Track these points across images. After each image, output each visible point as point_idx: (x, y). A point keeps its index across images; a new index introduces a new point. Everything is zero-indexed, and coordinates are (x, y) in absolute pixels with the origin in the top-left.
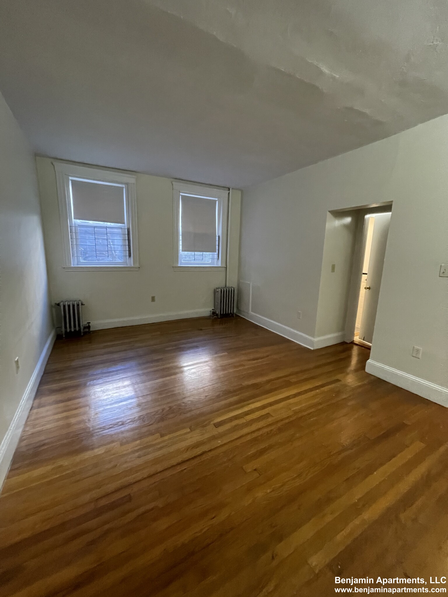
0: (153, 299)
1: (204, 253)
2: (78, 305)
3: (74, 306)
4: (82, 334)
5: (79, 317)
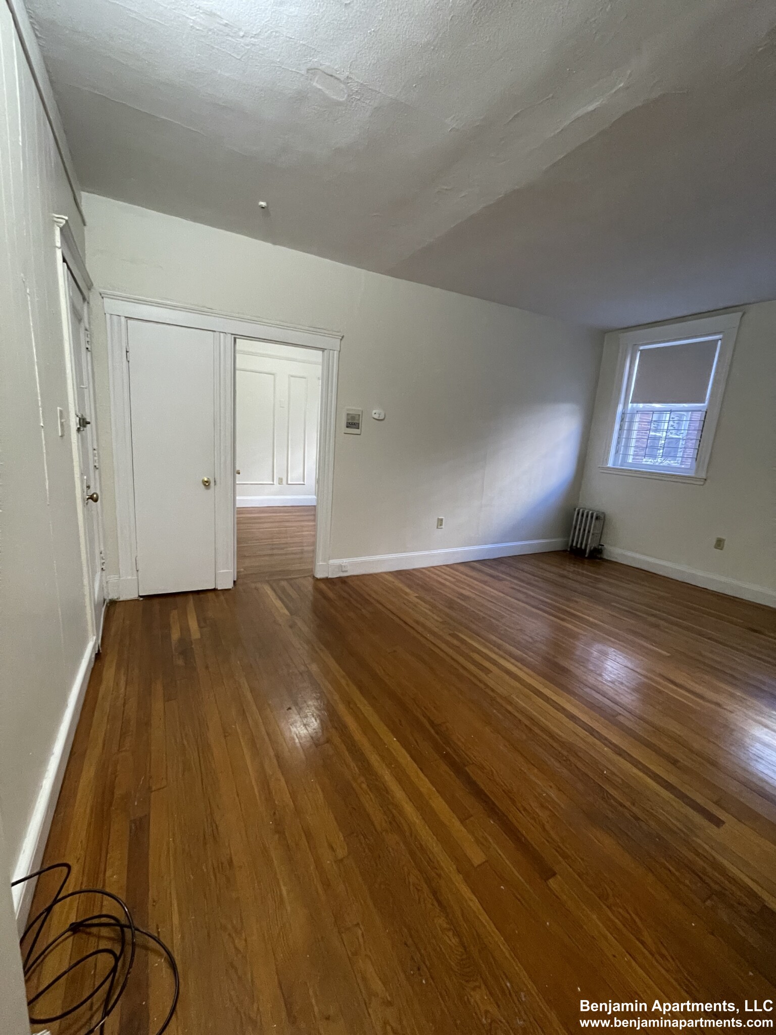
0: (720, 544)
2: (592, 517)
3: (587, 516)
4: (586, 556)
5: (589, 532)
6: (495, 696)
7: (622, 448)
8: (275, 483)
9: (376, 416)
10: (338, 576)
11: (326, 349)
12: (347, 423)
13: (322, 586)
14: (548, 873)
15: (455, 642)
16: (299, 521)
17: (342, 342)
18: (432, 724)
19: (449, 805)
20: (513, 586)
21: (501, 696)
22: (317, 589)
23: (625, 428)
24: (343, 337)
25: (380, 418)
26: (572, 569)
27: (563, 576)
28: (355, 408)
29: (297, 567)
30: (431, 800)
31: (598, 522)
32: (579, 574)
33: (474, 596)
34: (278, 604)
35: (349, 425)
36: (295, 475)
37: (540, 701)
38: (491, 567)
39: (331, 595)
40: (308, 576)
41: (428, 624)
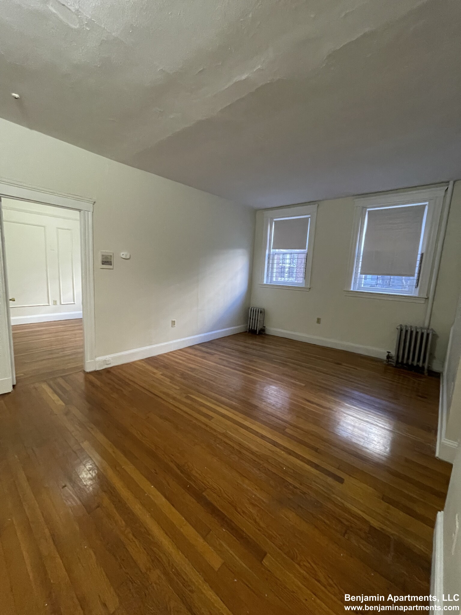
0: (319, 321)
1: (392, 277)
2: (258, 312)
3: (256, 311)
4: (257, 333)
5: (257, 320)
6: (217, 434)
7: (270, 273)
8: (50, 304)
9: (124, 257)
10: (104, 368)
11: (82, 210)
12: (102, 261)
13: (92, 377)
14: (261, 555)
15: (189, 402)
16: (72, 330)
17: (94, 205)
18: (178, 466)
19: (194, 527)
20: (221, 357)
21: (220, 433)
22: (87, 380)
23: (271, 263)
24: (95, 202)
25: (126, 258)
26: (251, 342)
27: (246, 347)
28: (107, 251)
29: (71, 366)
30: (181, 529)
31: (261, 314)
32: (254, 344)
33: (198, 368)
34: (55, 397)
35: (104, 263)
36: (66, 298)
37: (242, 430)
38: (207, 347)
39: (98, 383)
40: (80, 372)
41: (171, 392)
